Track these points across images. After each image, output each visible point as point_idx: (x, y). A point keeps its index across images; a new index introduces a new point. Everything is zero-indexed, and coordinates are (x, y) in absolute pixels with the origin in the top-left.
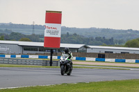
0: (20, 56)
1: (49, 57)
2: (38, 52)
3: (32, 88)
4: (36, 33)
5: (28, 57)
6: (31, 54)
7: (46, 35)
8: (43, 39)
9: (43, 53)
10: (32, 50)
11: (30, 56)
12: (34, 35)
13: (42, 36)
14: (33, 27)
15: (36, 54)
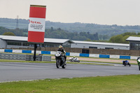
0: (3, 50)
1: (33, 52)
2: (22, 47)
3: (15, 83)
4: (20, 27)
5: (11, 52)
6: (14, 49)
7: (30, 29)
8: (27, 33)
9: (27, 47)
10: (16, 44)
11: (14, 51)
12: (18, 29)
13: (26, 30)
14: (17, 21)
15: (20, 49)
